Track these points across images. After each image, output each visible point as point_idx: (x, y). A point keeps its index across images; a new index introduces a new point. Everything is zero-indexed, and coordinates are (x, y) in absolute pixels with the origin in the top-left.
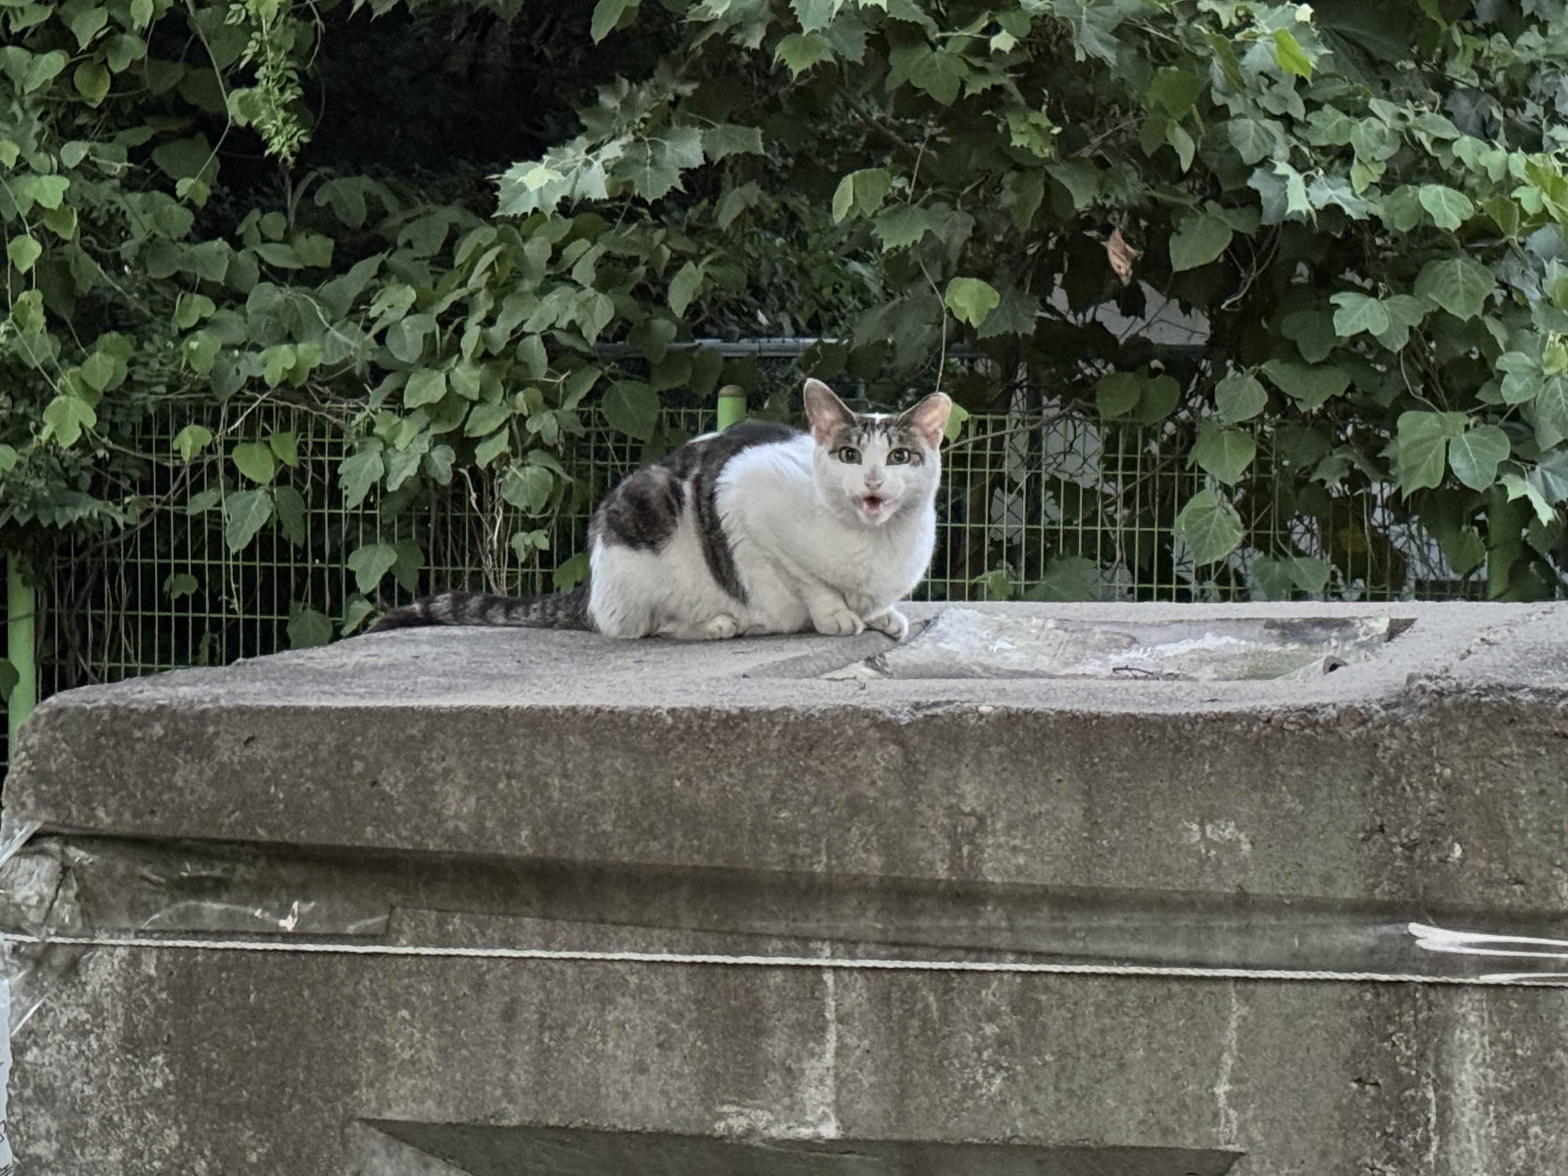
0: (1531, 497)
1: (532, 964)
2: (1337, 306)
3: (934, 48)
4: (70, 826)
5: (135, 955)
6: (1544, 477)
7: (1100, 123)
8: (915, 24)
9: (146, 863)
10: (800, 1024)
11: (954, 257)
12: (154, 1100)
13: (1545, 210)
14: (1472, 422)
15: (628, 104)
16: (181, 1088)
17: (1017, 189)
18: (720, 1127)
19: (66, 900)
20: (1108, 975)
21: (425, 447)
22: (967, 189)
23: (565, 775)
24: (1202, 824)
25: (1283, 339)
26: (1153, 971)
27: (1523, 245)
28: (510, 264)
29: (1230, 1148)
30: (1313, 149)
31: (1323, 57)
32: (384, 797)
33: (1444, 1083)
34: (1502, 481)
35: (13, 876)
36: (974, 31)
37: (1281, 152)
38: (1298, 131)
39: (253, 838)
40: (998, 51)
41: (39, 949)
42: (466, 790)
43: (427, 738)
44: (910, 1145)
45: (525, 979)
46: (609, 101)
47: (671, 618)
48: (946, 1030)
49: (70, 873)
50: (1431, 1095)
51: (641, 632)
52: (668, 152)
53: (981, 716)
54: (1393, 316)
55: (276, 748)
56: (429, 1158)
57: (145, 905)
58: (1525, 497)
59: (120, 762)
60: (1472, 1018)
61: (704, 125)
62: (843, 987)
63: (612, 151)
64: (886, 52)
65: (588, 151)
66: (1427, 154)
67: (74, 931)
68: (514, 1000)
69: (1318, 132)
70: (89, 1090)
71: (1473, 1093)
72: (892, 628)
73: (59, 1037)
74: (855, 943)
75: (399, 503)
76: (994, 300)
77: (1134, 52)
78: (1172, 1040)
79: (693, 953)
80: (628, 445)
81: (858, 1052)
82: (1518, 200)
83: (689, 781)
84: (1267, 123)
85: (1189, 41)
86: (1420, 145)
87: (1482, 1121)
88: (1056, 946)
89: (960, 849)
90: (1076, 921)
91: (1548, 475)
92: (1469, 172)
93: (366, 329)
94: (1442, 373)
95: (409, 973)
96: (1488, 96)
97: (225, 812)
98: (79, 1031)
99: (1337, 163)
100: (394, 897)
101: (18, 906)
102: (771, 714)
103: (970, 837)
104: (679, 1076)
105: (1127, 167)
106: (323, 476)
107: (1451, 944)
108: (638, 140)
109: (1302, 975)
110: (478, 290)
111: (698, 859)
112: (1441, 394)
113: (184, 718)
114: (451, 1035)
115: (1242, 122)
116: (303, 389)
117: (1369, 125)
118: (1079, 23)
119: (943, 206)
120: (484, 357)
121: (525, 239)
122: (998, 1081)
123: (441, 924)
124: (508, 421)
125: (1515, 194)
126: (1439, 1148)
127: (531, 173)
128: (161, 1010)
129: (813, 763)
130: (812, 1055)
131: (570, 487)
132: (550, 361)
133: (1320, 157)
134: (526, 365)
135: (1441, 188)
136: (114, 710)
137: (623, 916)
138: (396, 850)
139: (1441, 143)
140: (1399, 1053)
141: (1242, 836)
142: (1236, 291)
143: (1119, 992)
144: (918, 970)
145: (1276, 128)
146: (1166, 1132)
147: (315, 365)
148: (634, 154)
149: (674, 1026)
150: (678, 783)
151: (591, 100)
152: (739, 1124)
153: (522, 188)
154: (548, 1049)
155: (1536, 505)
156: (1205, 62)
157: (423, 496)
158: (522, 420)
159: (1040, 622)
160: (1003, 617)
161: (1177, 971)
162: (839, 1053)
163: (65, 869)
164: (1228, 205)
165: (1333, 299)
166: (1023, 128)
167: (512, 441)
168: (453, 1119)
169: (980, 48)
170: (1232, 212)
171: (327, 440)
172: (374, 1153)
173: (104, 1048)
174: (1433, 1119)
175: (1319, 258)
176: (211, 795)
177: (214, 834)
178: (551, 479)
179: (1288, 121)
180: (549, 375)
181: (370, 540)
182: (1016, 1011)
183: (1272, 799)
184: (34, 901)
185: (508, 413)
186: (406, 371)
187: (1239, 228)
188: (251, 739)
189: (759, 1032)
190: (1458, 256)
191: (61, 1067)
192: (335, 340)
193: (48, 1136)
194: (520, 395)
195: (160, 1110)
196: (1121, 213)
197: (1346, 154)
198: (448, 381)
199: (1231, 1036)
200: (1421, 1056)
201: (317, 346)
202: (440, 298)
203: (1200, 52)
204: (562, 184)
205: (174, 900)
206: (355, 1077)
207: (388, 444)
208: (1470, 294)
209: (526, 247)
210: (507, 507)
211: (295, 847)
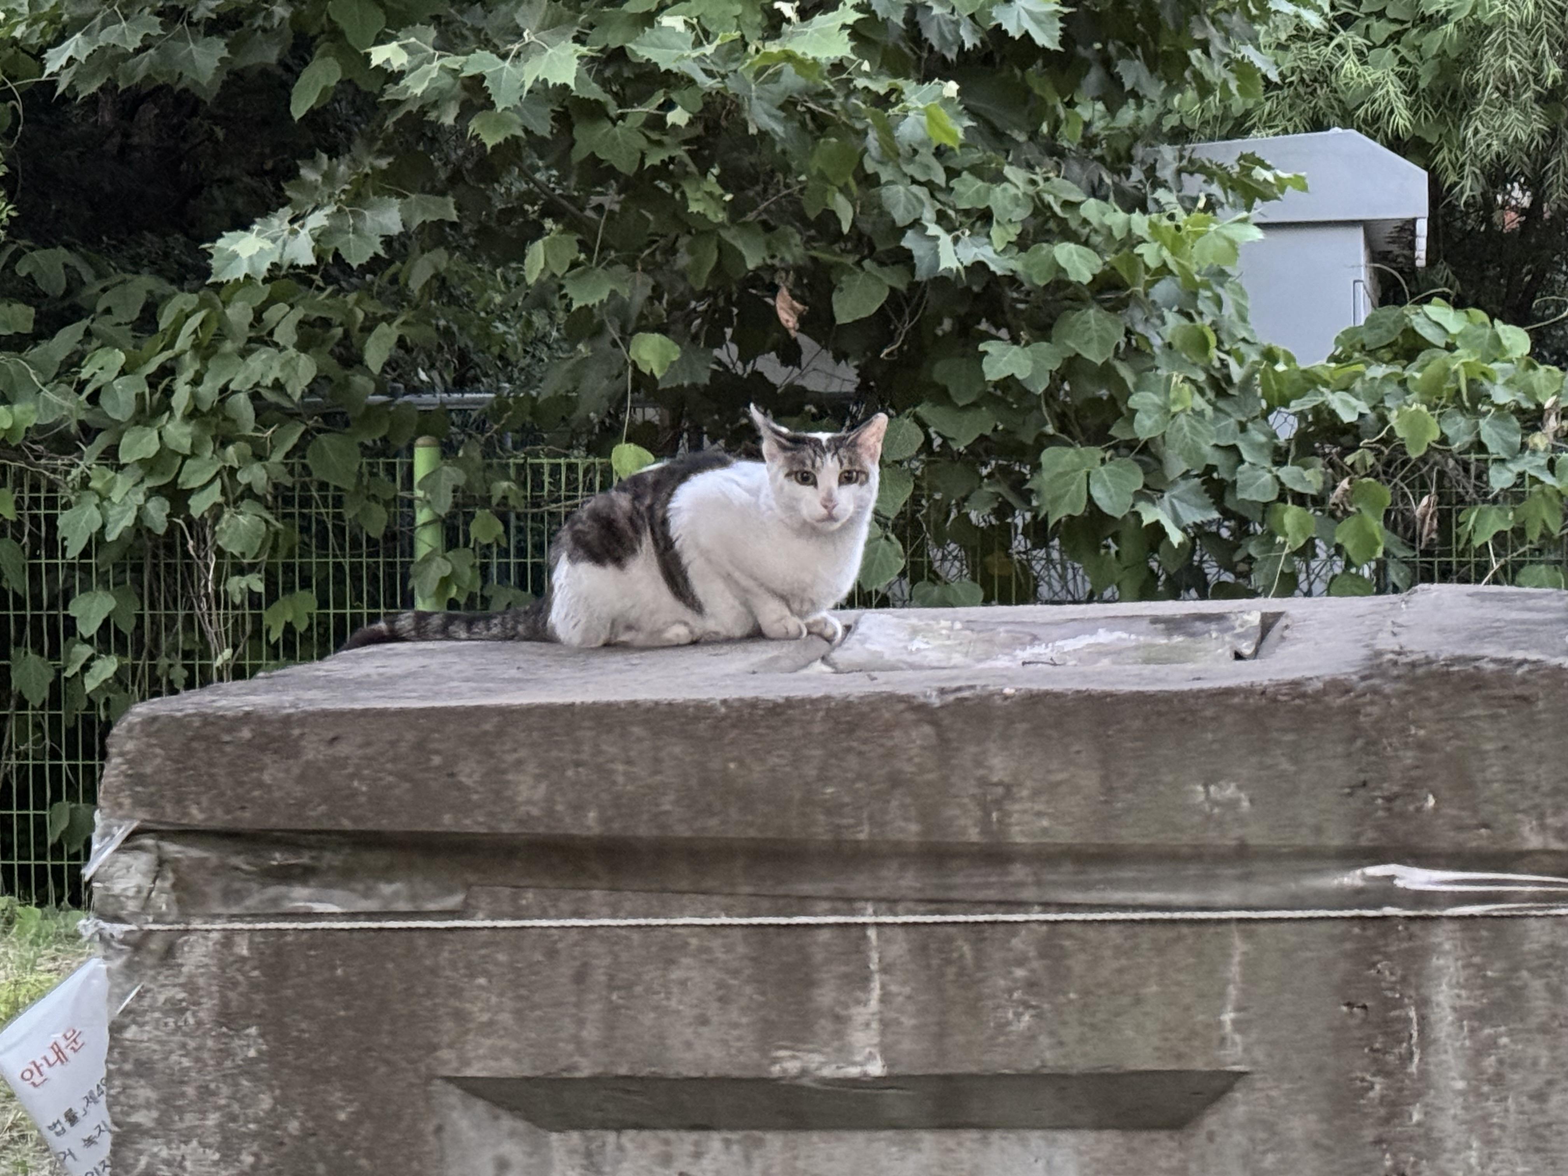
0: (1163, 522)
1: (600, 932)
2: (985, 353)
3: (614, 124)
4: (166, 823)
5: (228, 938)
6: (1172, 505)
7: (765, 190)
8: (597, 101)
9: (238, 853)
10: (846, 976)
11: (634, 313)
12: (248, 1069)
13: (1165, 264)
14: (1108, 455)
15: (329, 177)
16: (271, 1056)
17: (691, 251)
18: (776, 1070)
19: (162, 891)
20: (1124, 921)
21: (141, 498)
22: (647, 252)
23: (629, 762)
24: (1206, 786)
25: (935, 385)
26: (1167, 915)
27: (1147, 295)
28: (213, 327)
29: (1236, 1068)
30: (957, 211)
31: (966, 130)
32: (460, 787)
33: (1423, 1003)
34: (1137, 508)
35: (112, 870)
36: (650, 107)
37: (928, 216)
38: (941, 196)
39: (337, 828)
40: (674, 125)
41: (138, 935)
42: (538, 778)
43: (500, 733)
44: (948, 1078)
45: (595, 947)
46: (309, 174)
47: (629, 628)
48: (980, 975)
49: (167, 867)
50: (1413, 1014)
51: (601, 642)
52: (369, 222)
53: (1006, 698)
54: (1035, 362)
55: (360, 747)
56: (499, 1111)
57: (238, 891)
58: (1157, 522)
59: (211, 764)
60: (1447, 946)
61: (399, 195)
62: (885, 941)
63: (318, 220)
64: (570, 127)
65: (292, 222)
66: (1054, 215)
67: (170, 918)
68: (585, 965)
69: (960, 196)
70: (186, 1062)
71: (1448, 1010)
72: (829, 632)
73: (157, 1015)
74: (895, 901)
75: (114, 554)
76: (675, 353)
77: (797, 125)
78: (1182, 977)
79: (749, 916)
80: (331, 493)
81: (900, 999)
82: (1141, 255)
83: (741, 763)
84: (915, 188)
85: (850, 117)
86: (1049, 207)
87: (1457, 1035)
88: (1078, 897)
89: (989, 815)
90: (1095, 874)
91: (1175, 501)
92: (1096, 231)
93: (80, 390)
94: (1077, 411)
95: (485, 945)
96: (1095, 163)
97: (311, 805)
98: (176, 1009)
99: (978, 224)
100: (471, 878)
101: (116, 897)
102: (813, 702)
103: (998, 803)
104: (736, 1025)
105: (790, 229)
106: (39, 529)
107: (1430, 882)
108: (339, 210)
109: (1298, 914)
110: (184, 352)
111: (752, 833)
112: (1077, 431)
113: (270, 722)
114: (527, 998)
115: (894, 188)
116: (18, 448)
117: (1005, 190)
118: (750, 99)
119: (623, 268)
120: (193, 414)
121: (225, 304)
122: (1026, 1018)
123: (515, 899)
124: (218, 473)
125: (1138, 250)
126: (1421, 1059)
127: (242, 243)
128: (255, 986)
129: (855, 744)
130: (858, 1002)
131: (277, 534)
132: (257, 416)
133: (964, 219)
134: (234, 421)
135: (1071, 246)
136: (204, 717)
137: (684, 885)
138: (473, 834)
139: (1067, 205)
140: (1384, 980)
141: (1242, 795)
142: (891, 341)
143: (1135, 936)
144: (955, 923)
145: (922, 193)
146: (1179, 1057)
147: (31, 425)
148: (338, 223)
149: (733, 982)
150: (732, 766)
151: (292, 174)
152: (793, 1067)
153: (235, 256)
154: (618, 1007)
155: (1167, 530)
156: (864, 133)
157: (136, 545)
158: (233, 472)
159: (949, 623)
160: (914, 621)
161: (1188, 915)
162: (885, 999)
163: (161, 862)
164: (882, 264)
165: (982, 347)
166: (699, 195)
167: (223, 492)
168: (528, 1073)
169: (656, 123)
170: (885, 269)
171: (43, 495)
172: (453, 1108)
173: (199, 1023)
174: (1415, 1034)
175: (962, 310)
176: (298, 791)
177: (300, 826)
178: (263, 526)
179: (930, 185)
180: (256, 429)
181: (86, 588)
182: (1042, 956)
183: (1269, 761)
184: (131, 893)
185: (219, 465)
186: (119, 429)
187: (894, 285)
188: (335, 739)
189: (810, 983)
190: (1089, 307)
191: (162, 1043)
192: (46, 400)
193: (148, 1106)
194: (231, 449)
195: (255, 1078)
196: (787, 273)
197: (986, 217)
198: (160, 437)
199: (1234, 970)
200: (1404, 980)
201: (32, 406)
202: (146, 362)
203: (859, 126)
204: (272, 251)
205: (264, 886)
206: (436, 1040)
207: (104, 497)
208: (1103, 341)
209: (228, 311)
210: (220, 553)
211: (377, 834)
